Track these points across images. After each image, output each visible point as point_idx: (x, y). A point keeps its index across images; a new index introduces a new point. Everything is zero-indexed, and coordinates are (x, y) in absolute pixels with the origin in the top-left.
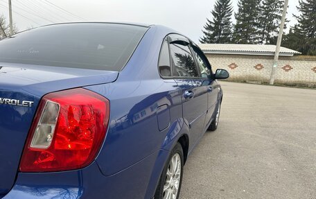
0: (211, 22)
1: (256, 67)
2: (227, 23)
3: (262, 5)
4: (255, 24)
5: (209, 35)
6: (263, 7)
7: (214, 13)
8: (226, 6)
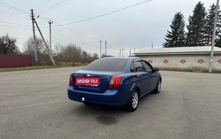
0: (170, 33)
1: (199, 61)
2: (182, 32)
3: (206, 18)
4: (202, 32)
5: (169, 41)
6: (207, 20)
7: (172, 27)
8: (180, 21)
